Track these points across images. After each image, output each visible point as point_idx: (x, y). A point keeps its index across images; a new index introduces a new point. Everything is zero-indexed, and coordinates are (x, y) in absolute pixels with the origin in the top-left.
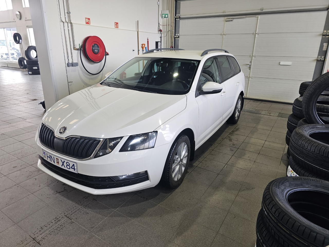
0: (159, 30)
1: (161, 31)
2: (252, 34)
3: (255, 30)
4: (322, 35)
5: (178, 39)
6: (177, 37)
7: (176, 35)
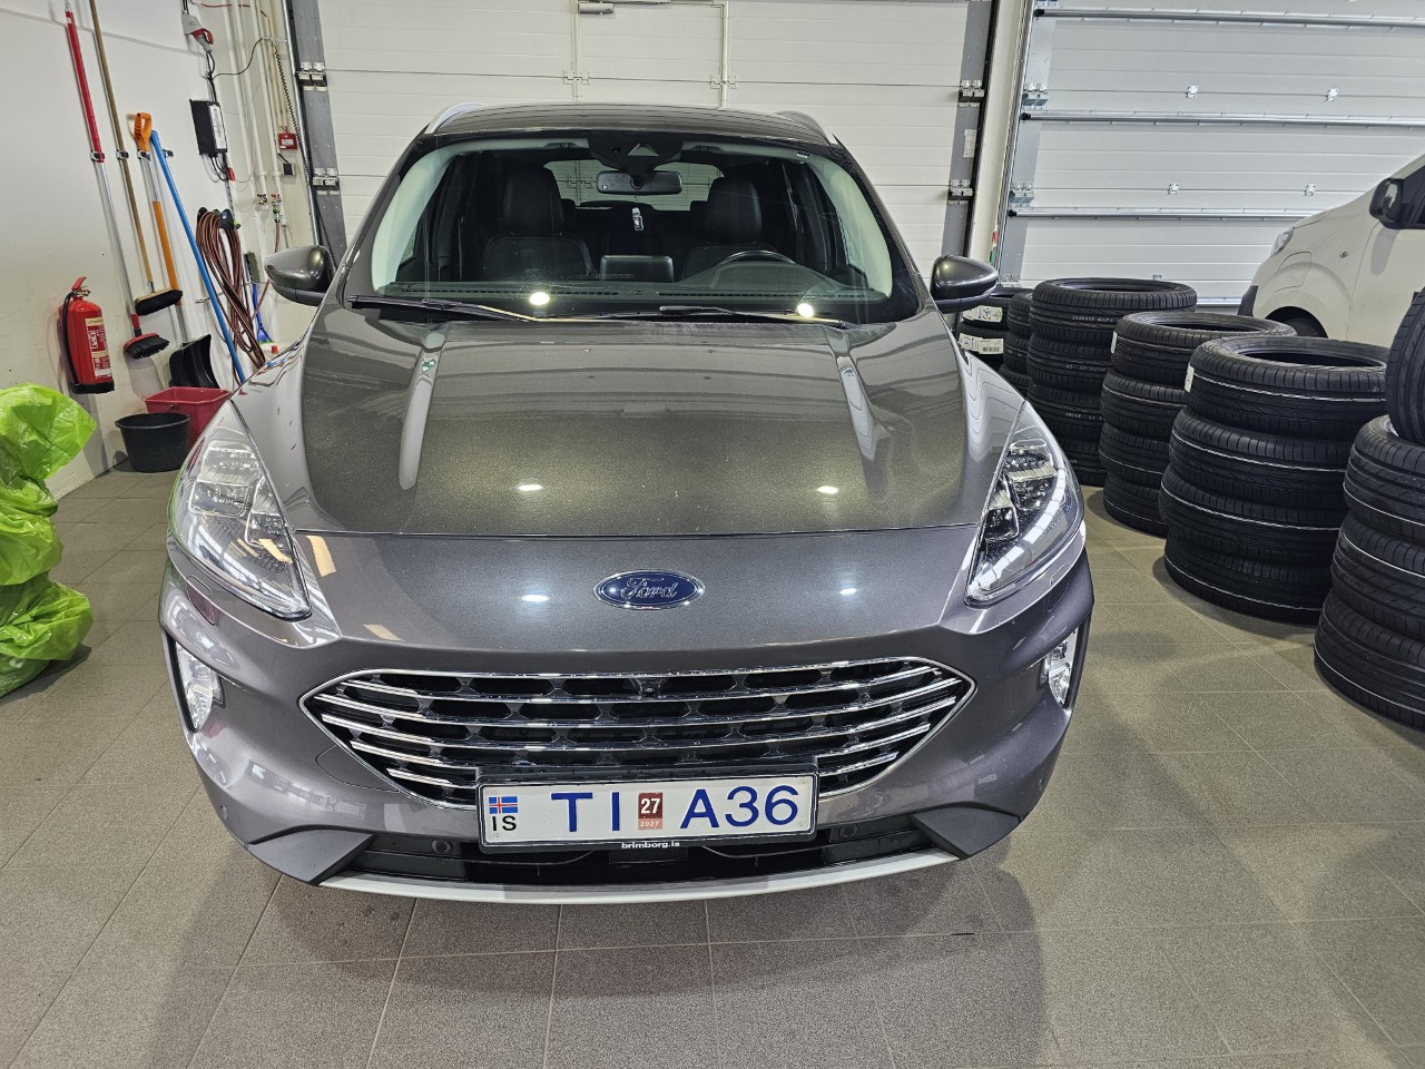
0: (196, 34)
1: (202, 35)
2: (708, 85)
3: (718, 64)
4: (957, 99)
5: (322, 89)
6: (314, 78)
7: (306, 65)
